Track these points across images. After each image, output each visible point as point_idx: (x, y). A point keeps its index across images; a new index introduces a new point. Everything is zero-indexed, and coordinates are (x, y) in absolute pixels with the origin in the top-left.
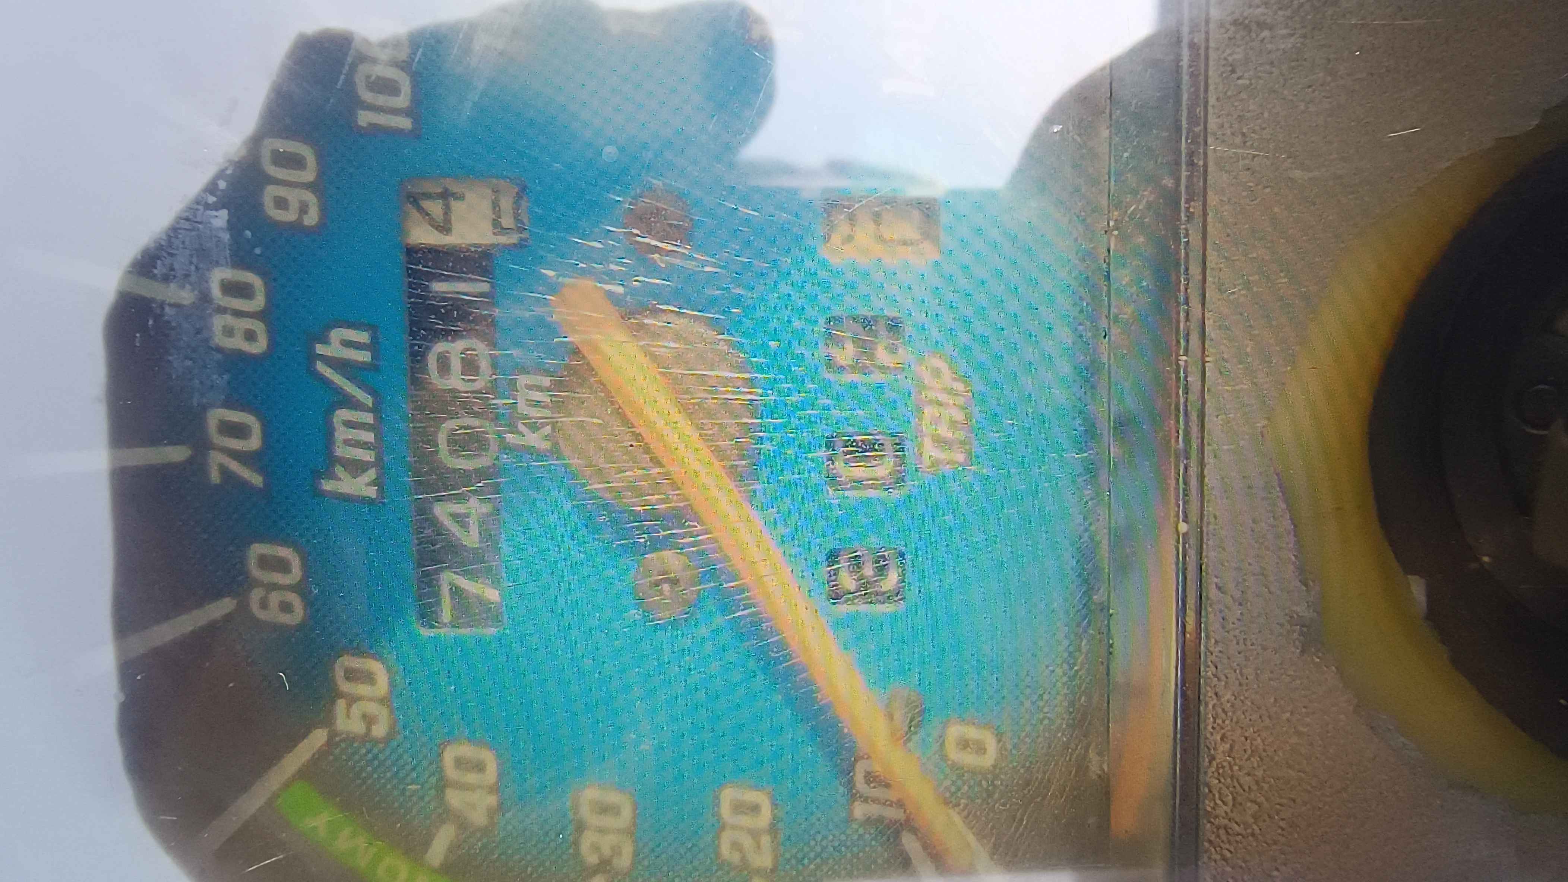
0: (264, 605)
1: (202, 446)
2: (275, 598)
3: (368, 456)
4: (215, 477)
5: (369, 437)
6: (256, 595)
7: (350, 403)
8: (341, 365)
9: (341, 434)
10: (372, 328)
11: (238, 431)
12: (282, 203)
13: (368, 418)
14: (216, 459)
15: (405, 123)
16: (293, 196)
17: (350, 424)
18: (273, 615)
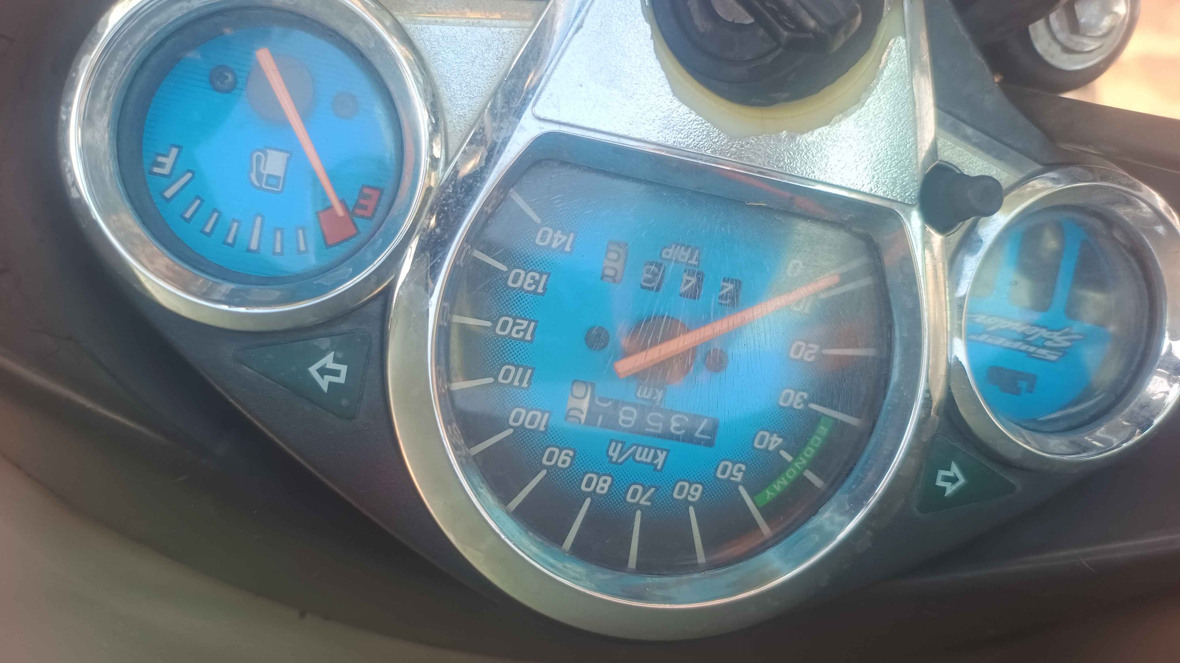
0: (694, 497)
1: (638, 505)
2: (692, 492)
3: (653, 451)
4: (649, 504)
5: (646, 450)
6: (690, 499)
7: (633, 454)
8: (621, 454)
9: (643, 458)
10: (611, 441)
11: (635, 492)
12: (564, 462)
13: (640, 449)
14: (643, 502)
15: (547, 415)
16: (563, 457)
17: (641, 456)
18: (698, 495)
